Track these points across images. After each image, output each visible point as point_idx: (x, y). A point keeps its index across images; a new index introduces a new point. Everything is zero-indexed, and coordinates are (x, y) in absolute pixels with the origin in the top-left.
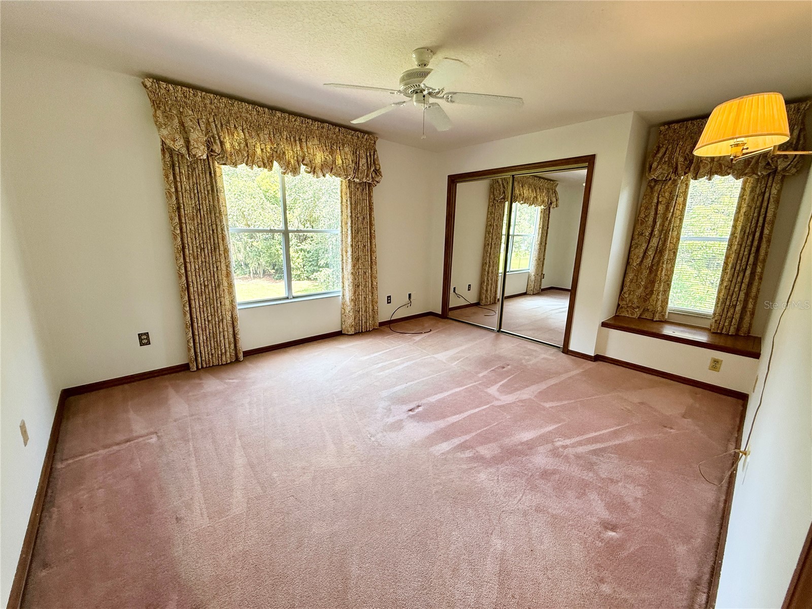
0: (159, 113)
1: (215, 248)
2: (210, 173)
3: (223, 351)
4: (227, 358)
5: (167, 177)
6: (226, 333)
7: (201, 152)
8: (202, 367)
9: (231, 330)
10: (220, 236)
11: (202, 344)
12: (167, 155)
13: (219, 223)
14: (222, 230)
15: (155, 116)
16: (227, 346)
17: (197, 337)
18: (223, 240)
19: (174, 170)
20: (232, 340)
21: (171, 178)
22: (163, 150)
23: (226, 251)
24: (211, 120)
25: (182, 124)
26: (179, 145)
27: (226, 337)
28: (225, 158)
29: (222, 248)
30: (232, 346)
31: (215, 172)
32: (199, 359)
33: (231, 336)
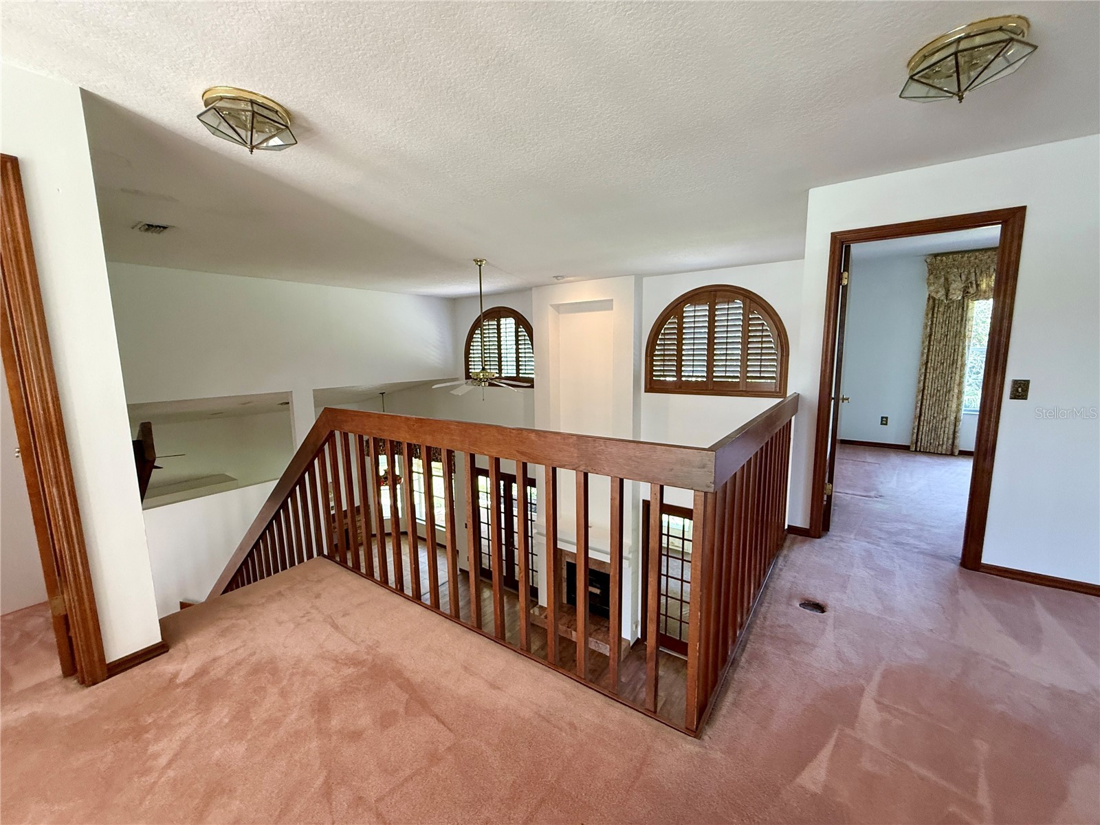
0: (932, 277)
1: (954, 362)
2: (963, 308)
3: (941, 443)
4: (943, 449)
5: (927, 315)
6: (947, 429)
7: (957, 296)
8: (920, 451)
9: (952, 427)
10: (960, 354)
11: (924, 433)
12: (931, 301)
13: (961, 344)
14: (964, 349)
15: (928, 279)
16: (945, 439)
17: (921, 427)
18: (962, 357)
19: (934, 310)
20: (951, 436)
21: (930, 316)
22: (929, 299)
23: (963, 365)
24: (973, 270)
25: (946, 279)
26: (941, 295)
27: (946, 432)
28: (978, 295)
29: (959, 363)
30: (950, 441)
31: (968, 306)
32: (919, 443)
33: (951, 432)
